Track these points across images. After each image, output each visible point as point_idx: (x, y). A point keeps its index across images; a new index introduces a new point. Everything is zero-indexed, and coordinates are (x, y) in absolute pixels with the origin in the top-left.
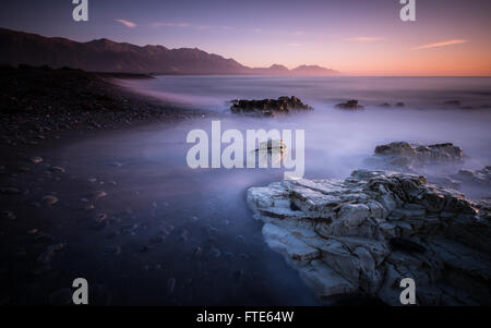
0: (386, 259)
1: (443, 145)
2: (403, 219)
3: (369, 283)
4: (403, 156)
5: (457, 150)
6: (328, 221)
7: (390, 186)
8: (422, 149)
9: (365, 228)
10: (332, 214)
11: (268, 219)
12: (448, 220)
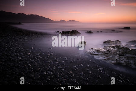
0: (120, 57)
1: (117, 41)
2: (120, 52)
3: (118, 61)
4: (110, 43)
5: (120, 42)
6: (108, 53)
7: (116, 47)
8: (113, 42)
9: (115, 53)
10: (108, 52)
11: (94, 55)
12: (126, 51)
